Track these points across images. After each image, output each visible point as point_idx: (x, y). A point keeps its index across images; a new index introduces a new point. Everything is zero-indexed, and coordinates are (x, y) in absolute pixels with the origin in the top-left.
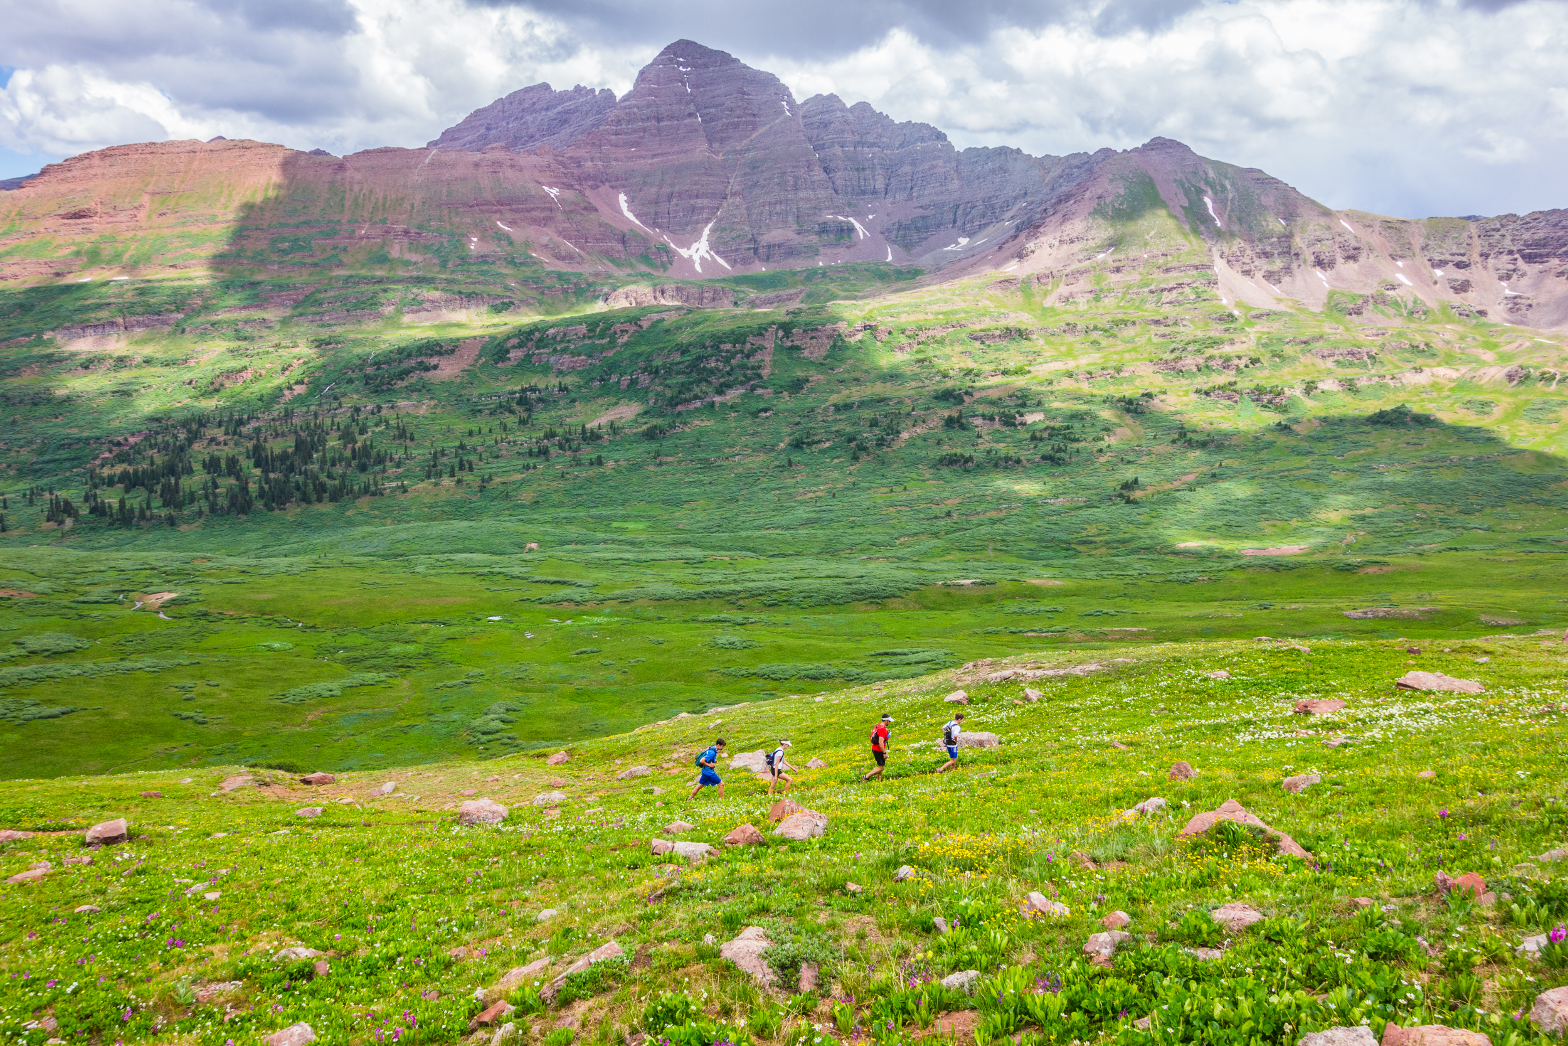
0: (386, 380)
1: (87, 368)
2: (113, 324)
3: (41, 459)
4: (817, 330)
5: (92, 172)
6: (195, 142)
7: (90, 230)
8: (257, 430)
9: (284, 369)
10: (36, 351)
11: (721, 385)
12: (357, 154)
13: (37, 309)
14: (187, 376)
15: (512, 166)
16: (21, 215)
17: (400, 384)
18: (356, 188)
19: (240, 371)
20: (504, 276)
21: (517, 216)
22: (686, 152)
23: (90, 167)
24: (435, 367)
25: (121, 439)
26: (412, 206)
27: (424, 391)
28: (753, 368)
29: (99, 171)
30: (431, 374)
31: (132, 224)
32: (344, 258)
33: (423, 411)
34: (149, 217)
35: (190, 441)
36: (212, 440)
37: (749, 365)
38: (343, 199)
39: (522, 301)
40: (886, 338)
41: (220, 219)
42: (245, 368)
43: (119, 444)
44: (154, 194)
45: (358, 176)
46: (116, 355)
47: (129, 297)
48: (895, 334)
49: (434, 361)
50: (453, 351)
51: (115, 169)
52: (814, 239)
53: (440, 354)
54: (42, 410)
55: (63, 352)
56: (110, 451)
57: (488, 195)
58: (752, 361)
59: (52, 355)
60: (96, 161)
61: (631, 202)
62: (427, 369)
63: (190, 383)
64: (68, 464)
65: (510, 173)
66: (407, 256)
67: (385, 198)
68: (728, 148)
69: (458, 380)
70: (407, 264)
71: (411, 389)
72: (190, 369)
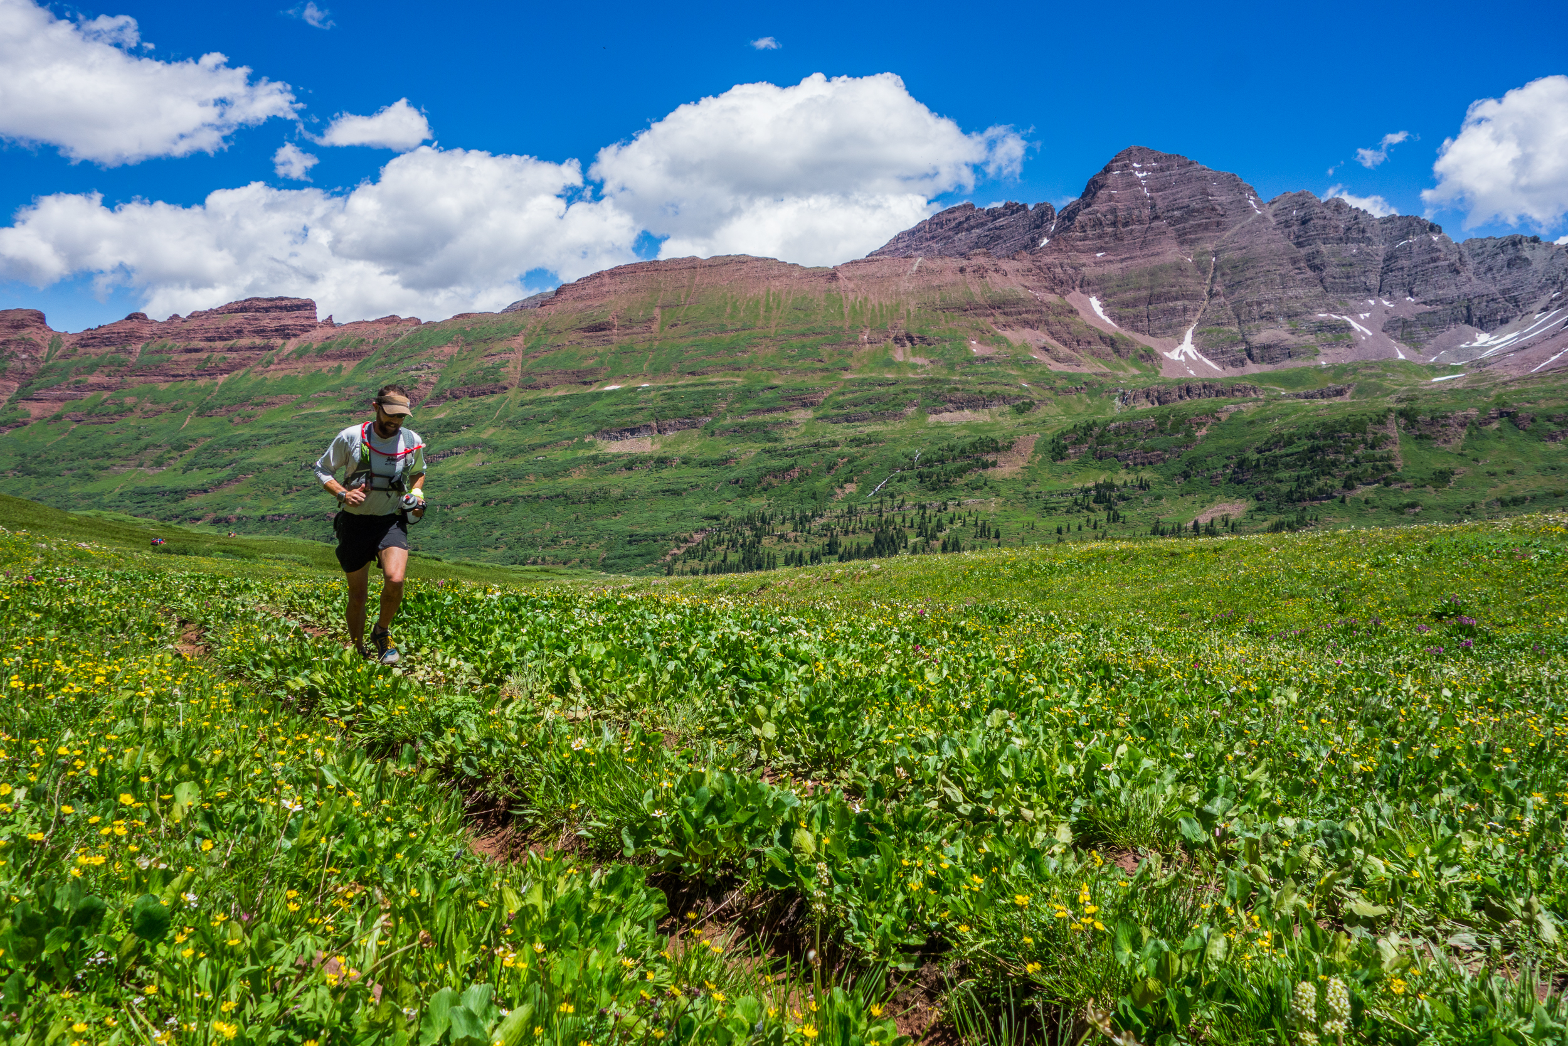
0: (943, 478)
1: (630, 469)
2: (648, 427)
3: (611, 554)
4: (1447, 417)
5: (605, 289)
6: (694, 259)
7: (610, 342)
8: (827, 528)
9: (830, 468)
10: (580, 453)
11: (1349, 477)
12: (846, 265)
13: (573, 414)
14: (732, 475)
15: (997, 271)
16: (548, 331)
17: (961, 482)
18: (851, 296)
19: (787, 470)
20: (1015, 377)
21: (1010, 319)
22: (1158, 254)
23: (603, 285)
24: (994, 464)
25: (687, 535)
26: (908, 311)
27: (986, 489)
28: (1382, 459)
29: (612, 288)
30: (990, 471)
31: (647, 335)
32: (849, 362)
33: (992, 507)
34: (662, 329)
35: (758, 537)
36: (781, 537)
37: (1377, 456)
38: (841, 306)
39: (1040, 401)
40: (1530, 426)
41: (730, 327)
42: (792, 467)
43: (686, 541)
44: (663, 307)
45: (851, 285)
46: (656, 456)
47: (659, 403)
48: (1540, 421)
49: (990, 458)
50: (1008, 448)
51: (626, 286)
52: (1311, 339)
53: (997, 450)
54: (599, 508)
55: (605, 455)
56: (679, 548)
57: (979, 300)
58: (1378, 453)
59: (597, 456)
60: (607, 280)
61: (1106, 306)
62: (985, 466)
63: (737, 482)
64: (639, 560)
65: (997, 278)
66: (912, 360)
67: (881, 305)
68: (1198, 249)
69: (1020, 477)
70: (914, 367)
71: (974, 487)
72: (732, 470)
